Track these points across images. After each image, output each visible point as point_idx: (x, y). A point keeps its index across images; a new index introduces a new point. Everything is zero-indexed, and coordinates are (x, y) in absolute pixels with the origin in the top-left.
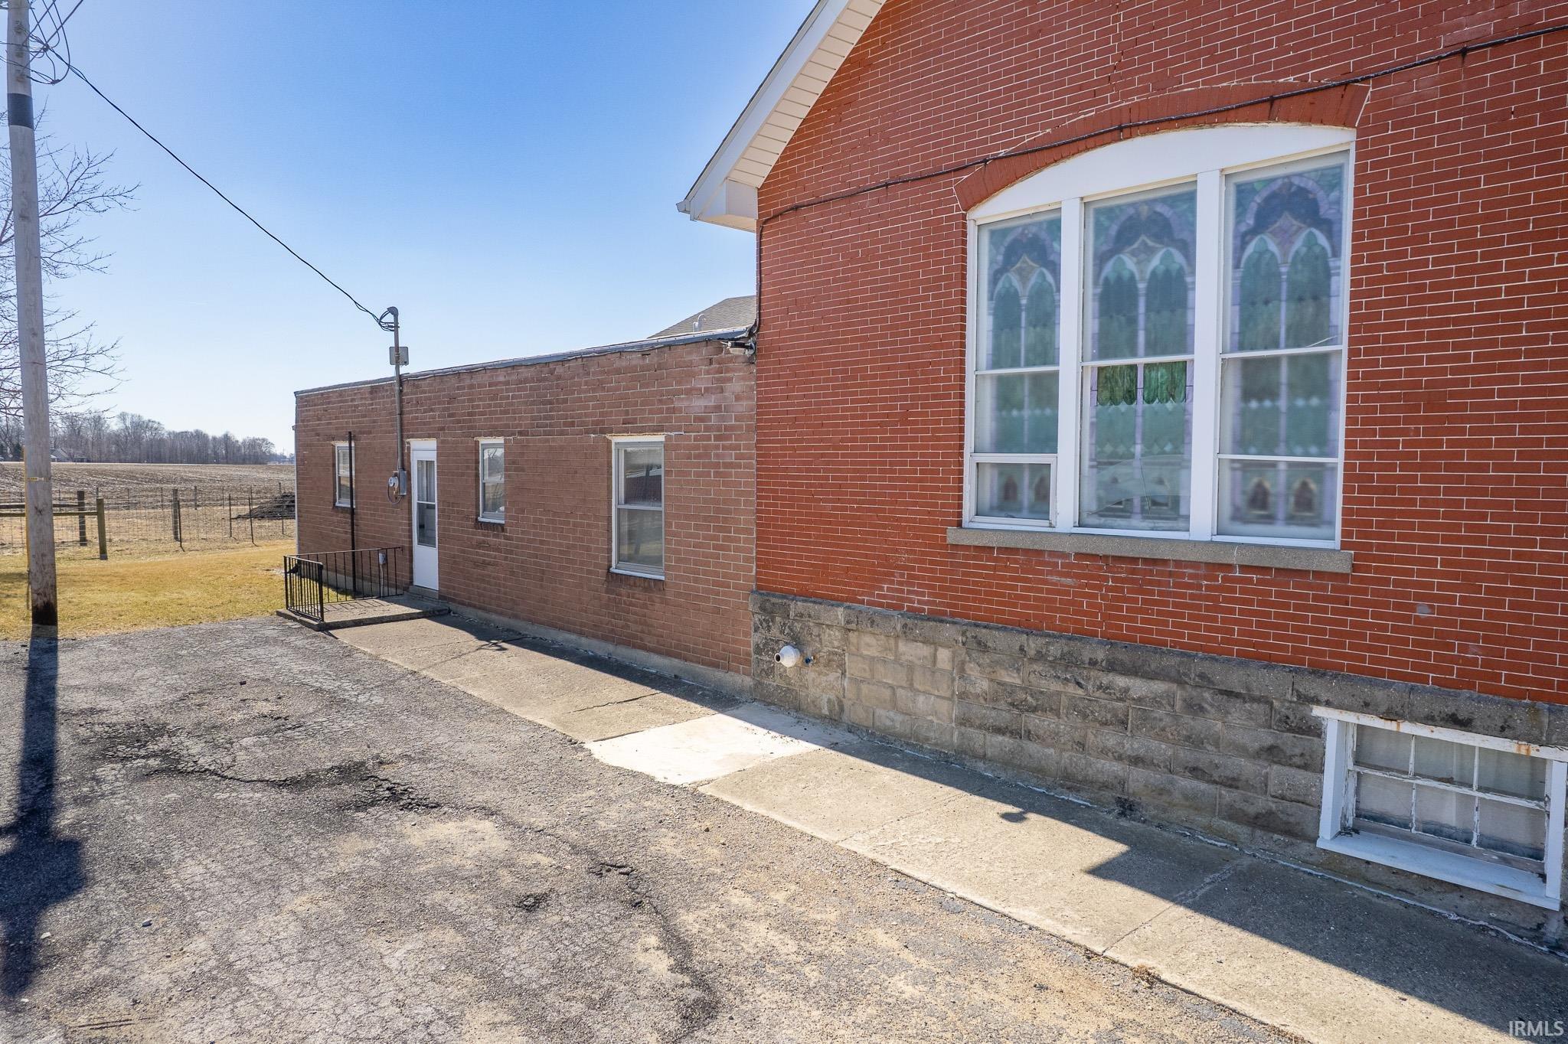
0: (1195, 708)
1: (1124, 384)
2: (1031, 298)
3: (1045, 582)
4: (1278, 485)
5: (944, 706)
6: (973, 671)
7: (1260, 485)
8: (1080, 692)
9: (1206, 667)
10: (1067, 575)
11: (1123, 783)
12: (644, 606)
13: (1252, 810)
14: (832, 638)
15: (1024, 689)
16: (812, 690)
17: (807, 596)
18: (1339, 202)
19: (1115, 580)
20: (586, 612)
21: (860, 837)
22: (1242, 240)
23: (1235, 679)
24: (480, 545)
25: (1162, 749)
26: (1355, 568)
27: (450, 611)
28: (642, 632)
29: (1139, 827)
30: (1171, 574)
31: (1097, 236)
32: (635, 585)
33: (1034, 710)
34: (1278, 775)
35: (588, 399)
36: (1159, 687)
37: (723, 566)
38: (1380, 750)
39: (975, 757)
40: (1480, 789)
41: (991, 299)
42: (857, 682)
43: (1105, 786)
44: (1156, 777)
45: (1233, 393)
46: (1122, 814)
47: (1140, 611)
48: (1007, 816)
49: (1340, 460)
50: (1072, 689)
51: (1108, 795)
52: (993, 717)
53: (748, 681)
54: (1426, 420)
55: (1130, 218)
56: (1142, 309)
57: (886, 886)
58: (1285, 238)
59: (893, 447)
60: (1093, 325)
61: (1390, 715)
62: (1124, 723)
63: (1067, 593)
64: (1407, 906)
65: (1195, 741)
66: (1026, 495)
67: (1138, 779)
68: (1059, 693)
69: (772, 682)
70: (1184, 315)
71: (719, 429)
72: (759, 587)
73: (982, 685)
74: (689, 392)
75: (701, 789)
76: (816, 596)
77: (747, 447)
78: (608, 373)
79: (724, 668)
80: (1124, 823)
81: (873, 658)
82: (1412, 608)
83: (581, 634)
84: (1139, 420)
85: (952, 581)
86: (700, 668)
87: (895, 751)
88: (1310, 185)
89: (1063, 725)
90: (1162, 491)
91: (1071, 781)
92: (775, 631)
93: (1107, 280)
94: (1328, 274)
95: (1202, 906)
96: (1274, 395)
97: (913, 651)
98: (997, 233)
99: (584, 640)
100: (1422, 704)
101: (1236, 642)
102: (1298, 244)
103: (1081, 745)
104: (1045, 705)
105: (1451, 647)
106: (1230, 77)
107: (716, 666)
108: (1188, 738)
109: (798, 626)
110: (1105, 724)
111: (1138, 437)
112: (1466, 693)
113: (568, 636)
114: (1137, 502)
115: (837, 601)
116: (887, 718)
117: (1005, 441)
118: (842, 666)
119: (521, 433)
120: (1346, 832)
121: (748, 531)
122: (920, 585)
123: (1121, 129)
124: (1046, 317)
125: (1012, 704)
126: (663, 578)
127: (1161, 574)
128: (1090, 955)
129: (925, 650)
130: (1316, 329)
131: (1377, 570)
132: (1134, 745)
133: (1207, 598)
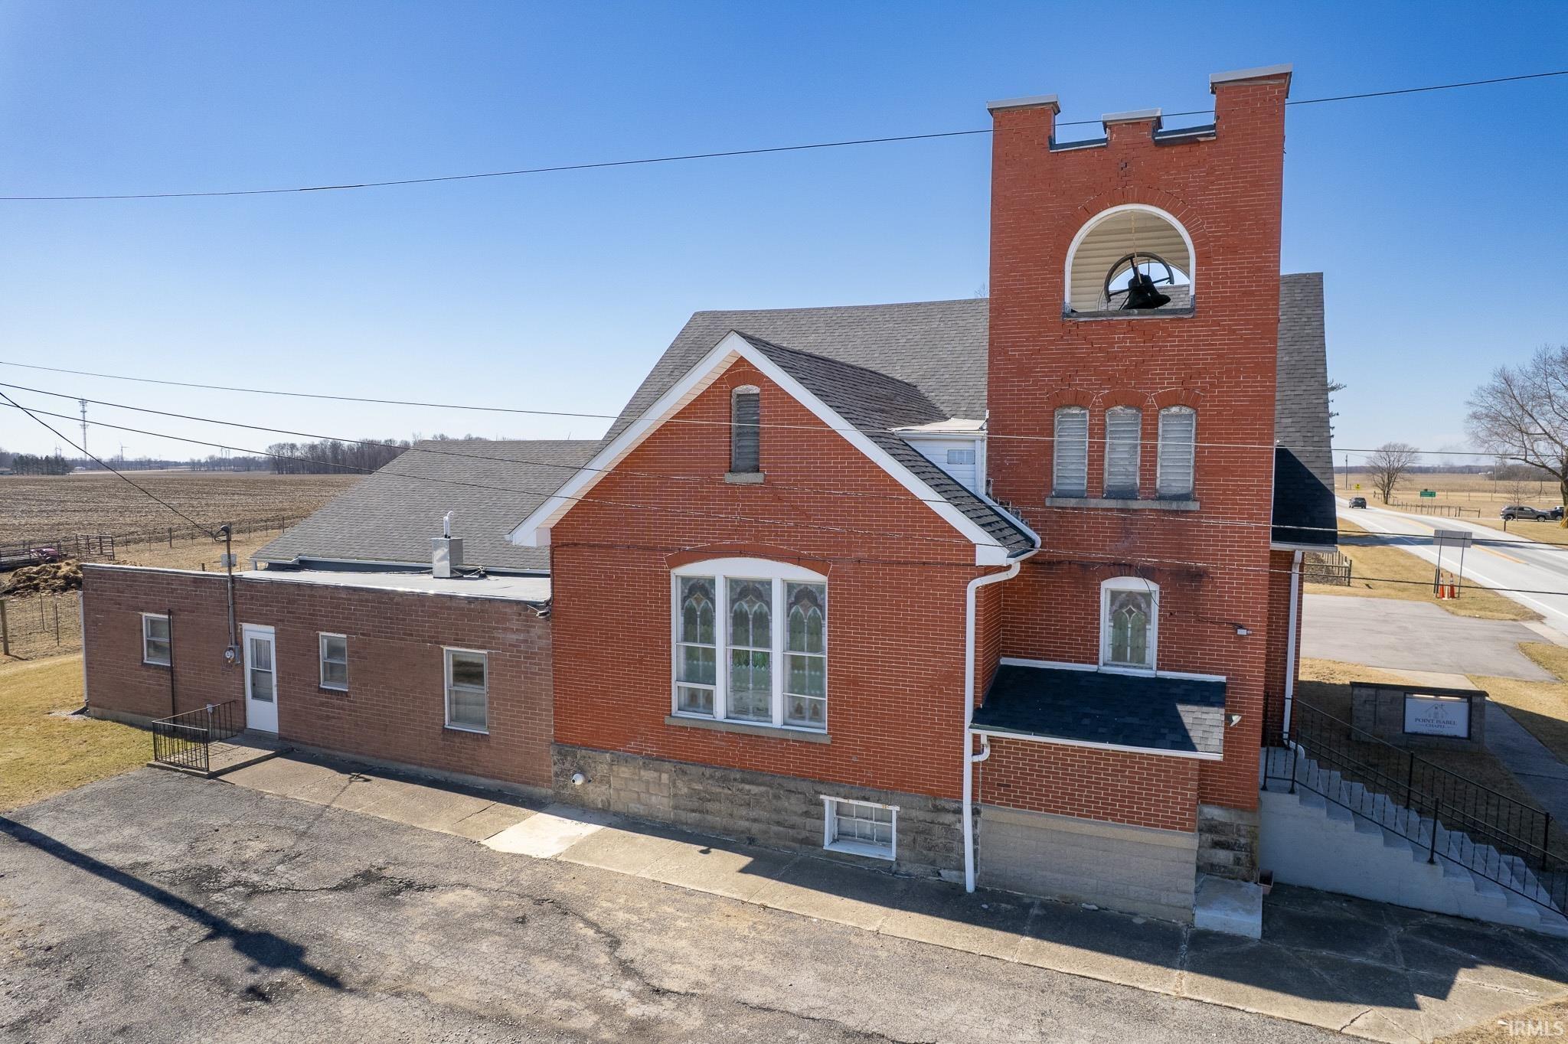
0: (777, 797)
1: (743, 658)
2: (701, 612)
3: (712, 743)
4: (806, 705)
5: (665, 800)
6: (680, 784)
7: (799, 704)
8: (730, 792)
9: (780, 781)
10: (723, 741)
11: (749, 830)
12: (475, 750)
13: (800, 837)
14: (602, 769)
15: (705, 792)
16: (592, 796)
17: (587, 746)
18: (824, 599)
19: (743, 744)
20: (425, 751)
21: (644, 871)
22: (790, 606)
23: (791, 785)
24: (322, 704)
25: (764, 815)
26: (832, 742)
27: (293, 749)
28: (472, 764)
29: (758, 849)
30: (766, 742)
31: (731, 591)
32: (466, 737)
33: (710, 801)
34: (810, 823)
35: (426, 622)
36: (763, 789)
37: (532, 729)
38: (845, 810)
39: (683, 824)
40: (876, 820)
41: (682, 609)
42: (617, 790)
43: (742, 832)
44: (763, 827)
45: (788, 666)
46: (750, 844)
47: (754, 757)
48: (702, 852)
49: (826, 699)
50: (726, 791)
51: (743, 836)
52: (690, 805)
53: (550, 792)
54: (853, 689)
55: (745, 587)
56: (751, 626)
57: (663, 890)
58: (806, 610)
59: (634, 675)
60: (730, 630)
61: (845, 798)
62: (749, 804)
63: (722, 749)
64: (853, 867)
65: (777, 811)
66: (701, 701)
67: (756, 828)
68: (720, 793)
69: (566, 792)
70: (768, 632)
71: (527, 652)
72: (556, 741)
73: (685, 790)
74: (505, 629)
75: (559, 859)
76: (592, 746)
77: (548, 665)
78: (441, 608)
79: (533, 784)
80: (751, 848)
81: (626, 778)
82: (851, 757)
83: (421, 765)
84: (751, 673)
85: (668, 741)
86: (516, 785)
87: (641, 824)
88: (814, 590)
89: (723, 807)
90: (761, 705)
91: (727, 831)
92: (567, 765)
93: (735, 611)
94: (821, 626)
95: (780, 880)
96: (803, 669)
97: (648, 775)
98: (685, 580)
99: (423, 769)
100: (854, 792)
101: (792, 770)
102: (810, 612)
103: (731, 815)
104: (715, 798)
105: (863, 772)
106: (783, 545)
107: (528, 784)
108: (775, 810)
109: (582, 763)
110: (742, 805)
111: (751, 680)
112: (868, 788)
113: (409, 767)
114: (751, 708)
115: (606, 750)
116: (635, 808)
117: (691, 675)
118: (609, 782)
119: (362, 634)
120: (835, 841)
121: (550, 711)
122: (651, 743)
123: (742, 552)
124: (709, 620)
125: (699, 799)
126: (487, 733)
127: (762, 742)
128: (743, 902)
129: (656, 775)
130: (816, 647)
131: (840, 743)
132: (753, 814)
133: (781, 752)
